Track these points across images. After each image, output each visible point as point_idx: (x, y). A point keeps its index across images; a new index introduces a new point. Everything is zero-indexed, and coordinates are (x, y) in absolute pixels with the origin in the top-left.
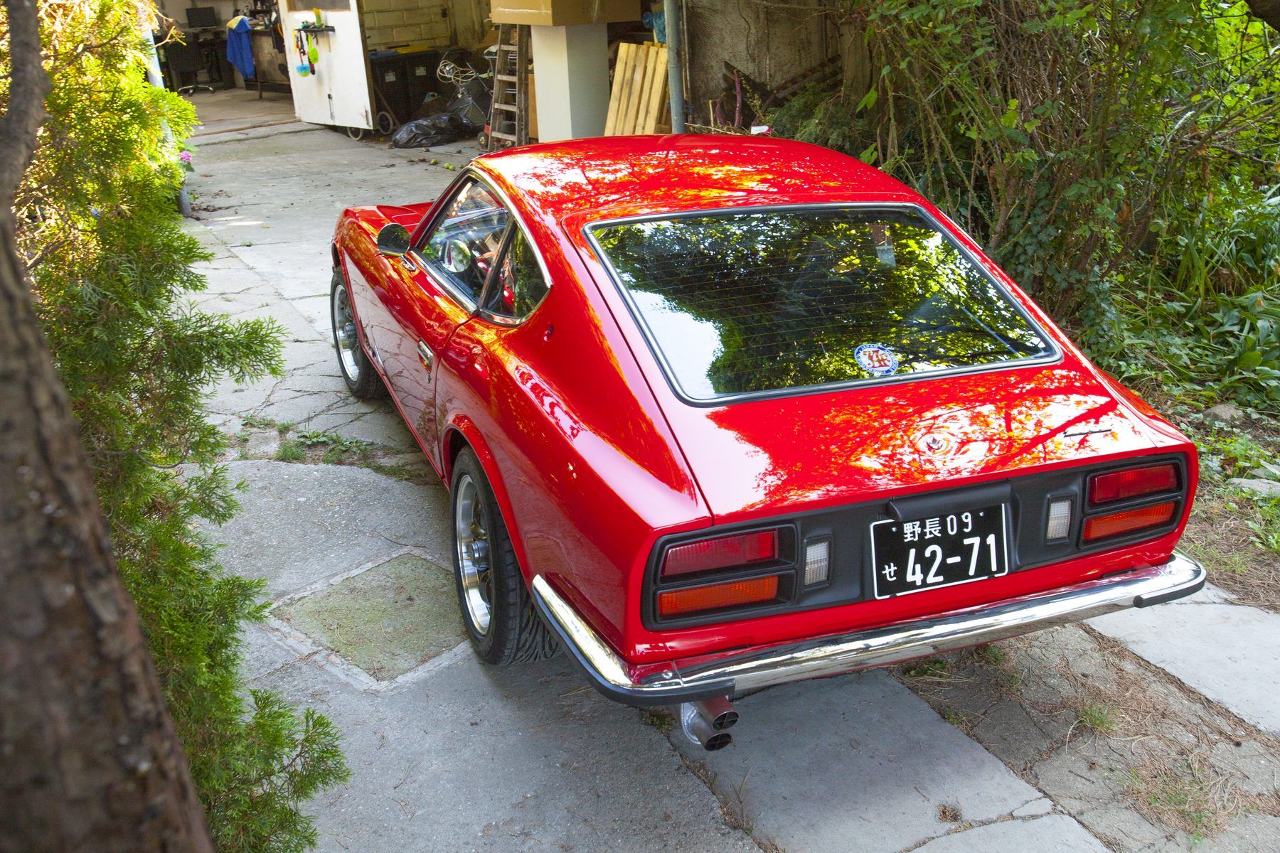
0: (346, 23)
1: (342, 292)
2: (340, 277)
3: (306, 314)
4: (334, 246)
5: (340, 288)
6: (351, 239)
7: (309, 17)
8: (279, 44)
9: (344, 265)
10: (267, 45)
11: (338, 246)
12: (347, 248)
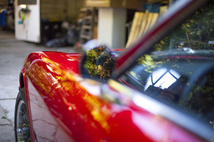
0: (35, 9)
1: (23, 105)
2: (23, 95)
3: (4, 108)
4: (22, 74)
5: (22, 102)
6: (32, 72)
7: (23, 6)
8: (14, 17)
9: (27, 87)
10: (10, 18)
11: (24, 74)
12: (29, 77)
